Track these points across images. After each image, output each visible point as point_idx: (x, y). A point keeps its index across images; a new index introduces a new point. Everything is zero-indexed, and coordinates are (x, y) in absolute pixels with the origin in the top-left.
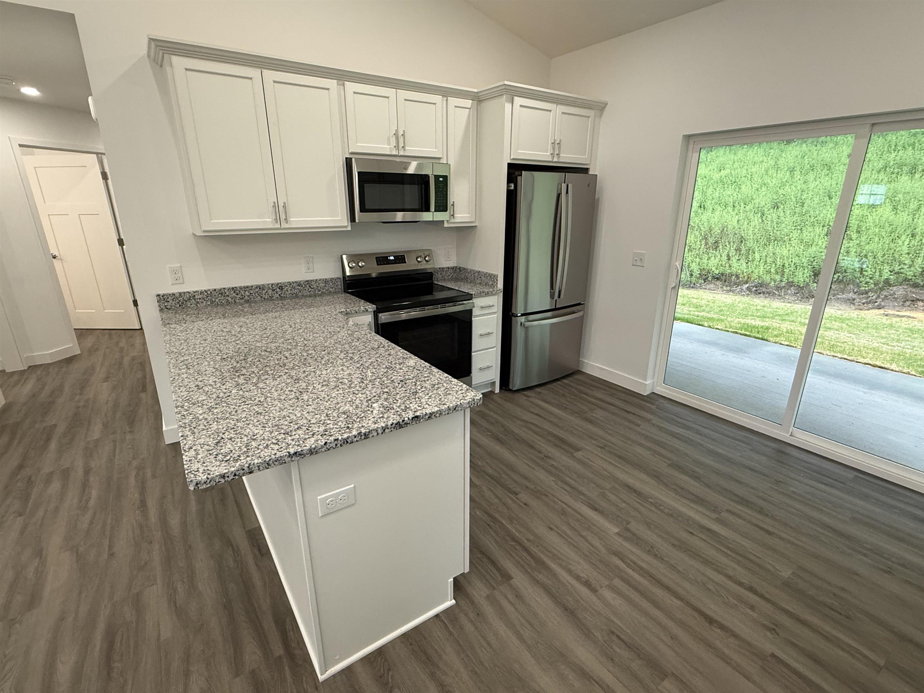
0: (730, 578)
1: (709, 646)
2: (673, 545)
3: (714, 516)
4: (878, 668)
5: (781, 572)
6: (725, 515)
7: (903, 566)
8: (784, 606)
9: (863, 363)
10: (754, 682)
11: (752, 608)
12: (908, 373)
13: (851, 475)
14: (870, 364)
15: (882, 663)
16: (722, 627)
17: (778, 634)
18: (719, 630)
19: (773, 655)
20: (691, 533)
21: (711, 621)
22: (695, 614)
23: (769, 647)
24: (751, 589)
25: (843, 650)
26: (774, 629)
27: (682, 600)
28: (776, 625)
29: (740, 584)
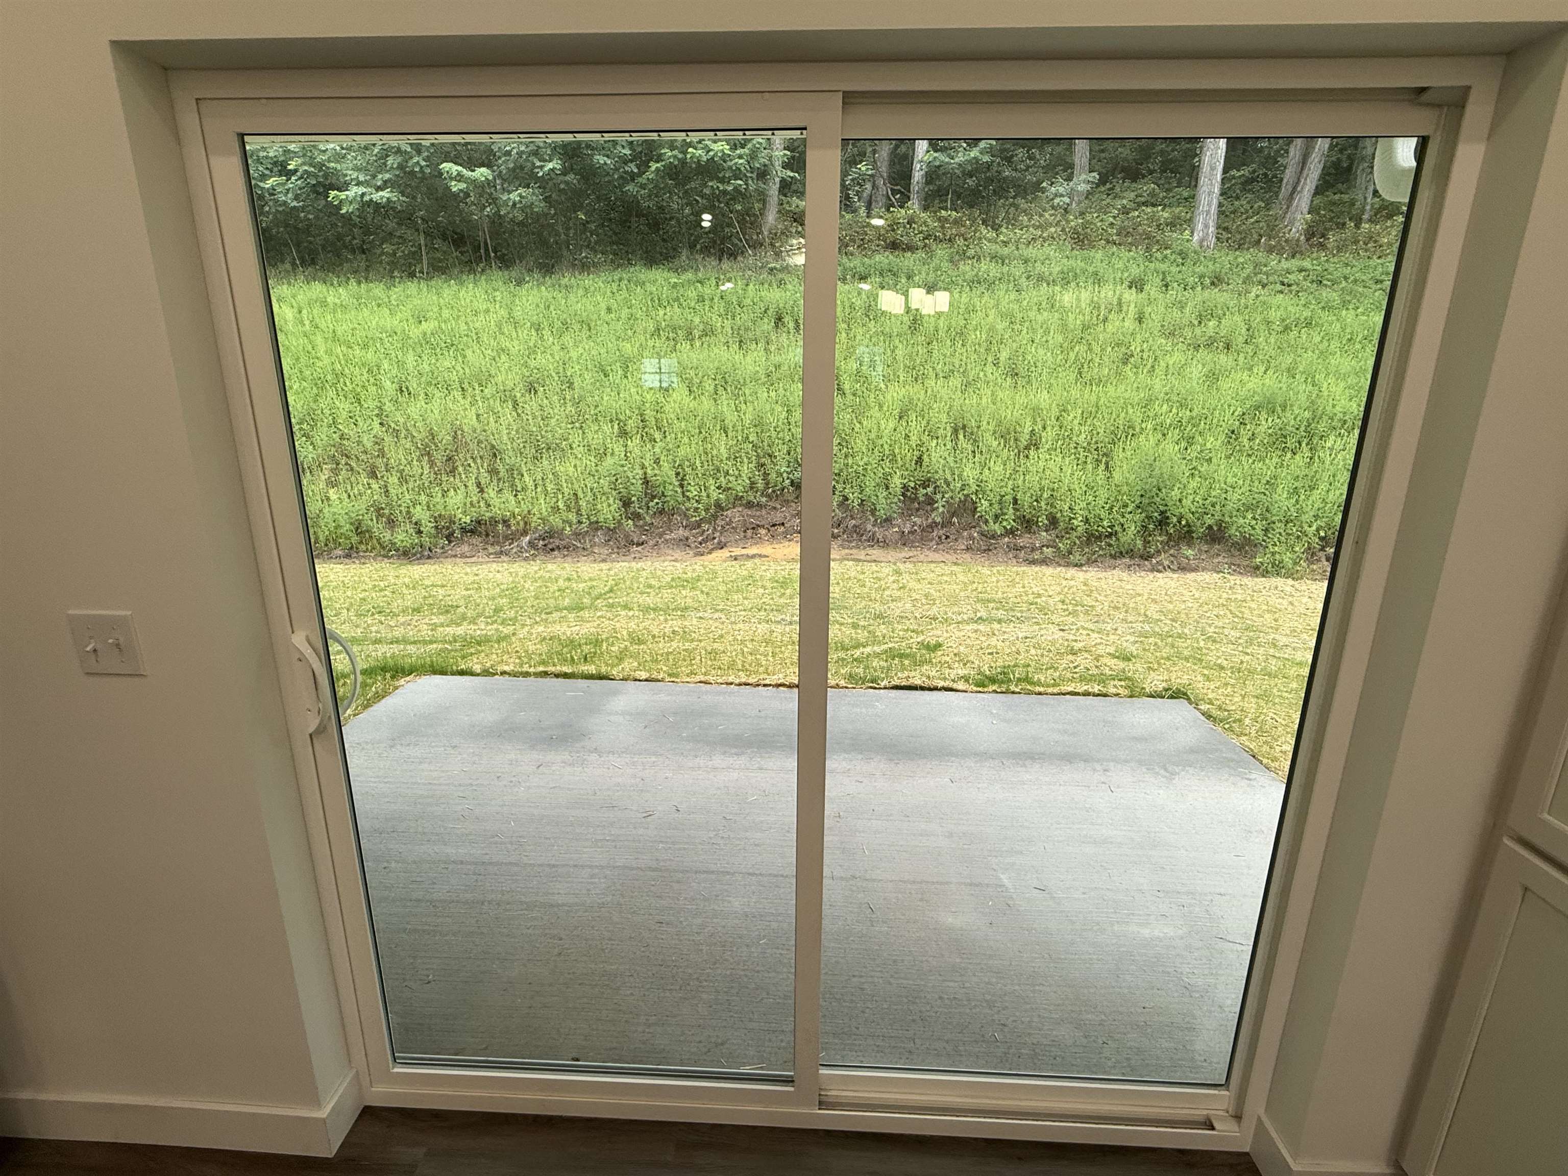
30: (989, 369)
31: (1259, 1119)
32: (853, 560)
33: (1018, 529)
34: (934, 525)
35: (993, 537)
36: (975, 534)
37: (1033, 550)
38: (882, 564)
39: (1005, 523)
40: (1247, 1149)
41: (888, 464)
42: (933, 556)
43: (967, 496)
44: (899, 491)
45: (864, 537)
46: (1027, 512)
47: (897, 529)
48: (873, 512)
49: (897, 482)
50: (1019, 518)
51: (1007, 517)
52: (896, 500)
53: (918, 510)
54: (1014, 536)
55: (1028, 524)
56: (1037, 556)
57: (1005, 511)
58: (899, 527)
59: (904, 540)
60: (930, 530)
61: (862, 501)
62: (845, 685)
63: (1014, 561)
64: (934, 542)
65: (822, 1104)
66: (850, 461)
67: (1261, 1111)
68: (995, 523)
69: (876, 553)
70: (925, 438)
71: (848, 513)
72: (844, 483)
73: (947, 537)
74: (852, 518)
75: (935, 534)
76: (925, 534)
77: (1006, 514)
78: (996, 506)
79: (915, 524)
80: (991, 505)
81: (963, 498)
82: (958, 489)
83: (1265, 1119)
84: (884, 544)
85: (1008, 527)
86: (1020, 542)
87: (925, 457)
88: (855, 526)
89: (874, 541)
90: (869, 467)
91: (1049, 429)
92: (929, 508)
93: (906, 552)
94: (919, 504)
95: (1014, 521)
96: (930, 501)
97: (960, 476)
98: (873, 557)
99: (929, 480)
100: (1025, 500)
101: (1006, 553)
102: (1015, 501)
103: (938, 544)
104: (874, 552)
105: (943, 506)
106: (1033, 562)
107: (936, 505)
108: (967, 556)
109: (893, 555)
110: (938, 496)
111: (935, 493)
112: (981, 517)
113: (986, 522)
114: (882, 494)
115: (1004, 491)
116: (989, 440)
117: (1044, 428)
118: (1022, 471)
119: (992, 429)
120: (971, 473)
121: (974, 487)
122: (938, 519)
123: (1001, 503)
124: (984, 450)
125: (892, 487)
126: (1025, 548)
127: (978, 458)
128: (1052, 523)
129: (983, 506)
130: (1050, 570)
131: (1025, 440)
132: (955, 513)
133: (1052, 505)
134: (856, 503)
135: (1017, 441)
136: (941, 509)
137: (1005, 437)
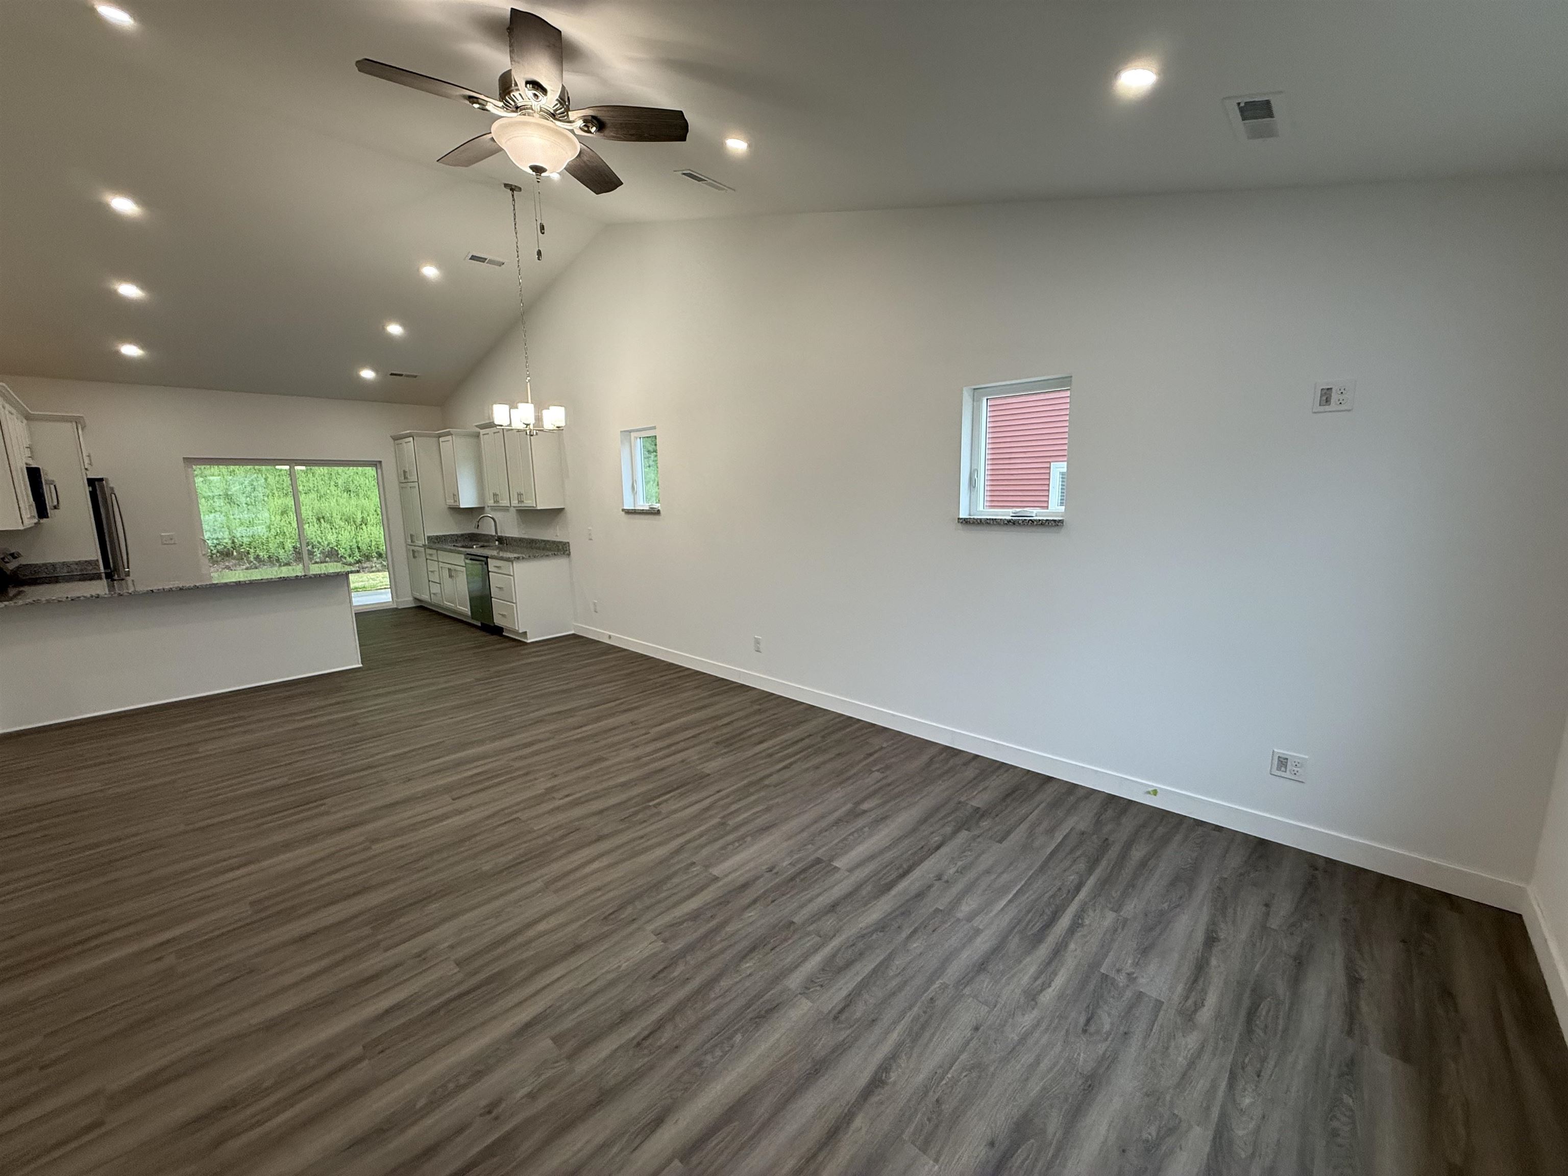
30: (333, 488)
37: (372, 567)
40: (396, 607)
41: (281, 537)
43: (332, 548)
49: (289, 545)
55: (368, 558)
56: (374, 569)
67: (396, 599)
78: (349, 551)
86: (365, 565)
91: (371, 515)
97: (326, 539)
99: (308, 543)
100: (364, 547)
102: (358, 548)
106: (373, 572)
110: (316, 550)
112: (342, 556)
113: (345, 558)
114: (281, 551)
115: (351, 544)
116: (338, 522)
117: (368, 515)
118: (359, 535)
119: (339, 517)
120: (332, 538)
121: (335, 544)
122: (318, 560)
123: (351, 549)
124: (337, 527)
125: (286, 548)
126: (367, 567)
127: (334, 531)
128: (380, 555)
129: (341, 552)
130: (380, 574)
131: (359, 521)
132: (327, 557)
133: (378, 548)
134: (266, 557)
135: (354, 522)
136: (319, 555)
137: (347, 521)
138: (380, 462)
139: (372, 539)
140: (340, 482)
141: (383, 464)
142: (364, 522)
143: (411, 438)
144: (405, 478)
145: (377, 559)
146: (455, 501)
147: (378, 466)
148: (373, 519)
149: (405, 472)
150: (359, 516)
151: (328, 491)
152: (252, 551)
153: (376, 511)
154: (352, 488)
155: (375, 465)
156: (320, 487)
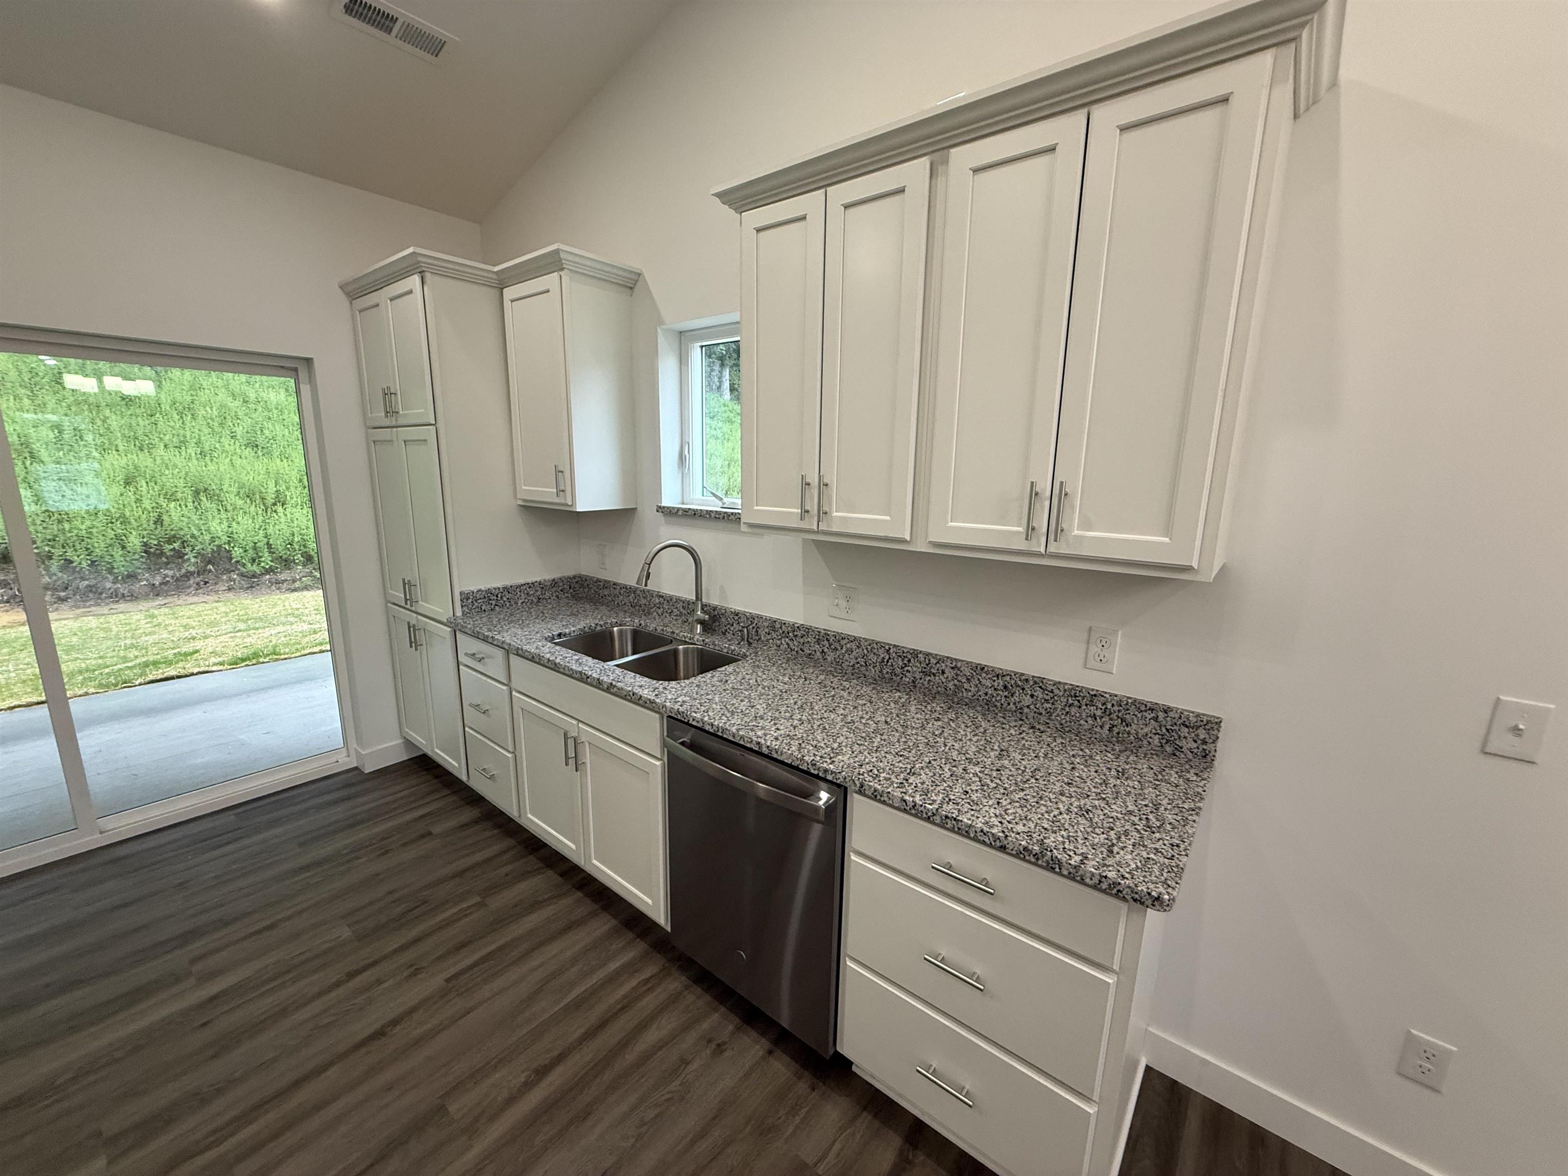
0: (320, 995)
1: (418, 1042)
2: (214, 1057)
3: (192, 981)
4: (480, 905)
5: (340, 937)
6: (198, 967)
7: (384, 839)
8: (390, 949)
9: (5, 710)
10: (476, 1007)
11: (379, 982)
12: (86, 694)
13: (231, 817)
14: (20, 706)
15: (478, 899)
16: (395, 1022)
17: (424, 968)
18: (398, 1027)
19: (448, 980)
20: (204, 1024)
21: (380, 1034)
22: (363, 1050)
23: (435, 981)
24: (351, 975)
25: (459, 920)
26: (416, 969)
27: (331, 1064)
28: (411, 966)
29: (338, 984)
30: (226, 441)
31: (356, 749)
32: (93, 615)
33: (277, 568)
34: (188, 575)
35: (254, 576)
36: (235, 576)
37: (294, 581)
38: (132, 613)
39: (263, 564)
40: (356, 765)
41: (119, 525)
42: (191, 599)
43: (219, 546)
44: (139, 548)
45: (104, 595)
46: (283, 553)
47: (145, 582)
48: (110, 570)
49: (134, 541)
50: (277, 559)
51: (263, 559)
52: (137, 556)
53: (167, 564)
54: (275, 573)
55: (287, 563)
56: (297, 584)
57: (260, 554)
58: (147, 580)
59: (155, 591)
60: (186, 579)
61: (93, 562)
62: (94, 691)
63: (278, 591)
64: (192, 588)
65: (101, 833)
66: (67, 526)
67: (355, 746)
68: (252, 565)
69: (122, 606)
70: (162, 502)
71: (77, 575)
72: (63, 547)
73: (206, 583)
74: (83, 579)
75: (191, 582)
76: (180, 583)
77: (261, 557)
78: (251, 551)
79: (166, 576)
80: (245, 551)
81: (215, 549)
82: (208, 542)
83: (357, 748)
84: (133, 597)
85: (267, 567)
86: (282, 577)
87: (165, 517)
88: (88, 586)
89: (117, 597)
90: (94, 530)
91: (292, 489)
92: (180, 560)
93: (160, 601)
94: (167, 558)
95: (272, 561)
96: (179, 555)
97: (208, 531)
98: (119, 610)
99: (174, 536)
100: (278, 544)
101: (269, 587)
102: (269, 545)
103: (197, 589)
104: (120, 606)
105: (195, 557)
106: (295, 590)
107: (186, 557)
108: (231, 595)
109: (143, 605)
110: (188, 550)
111: (184, 548)
112: (237, 562)
113: (244, 565)
114: (118, 553)
115: (256, 539)
116: (232, 498)
117: (288, 488)
118: (272, 521)
119: (234, 490)
120: (218, 527)
121: (225, 539)
122: (192, 569)
123: (255, 548)
124: (229, 508)
125: (129, 546)
126: (286, 580)
127: (223, 516)
128: (309, 559)
129: (237, 552)
130: (311, 593)
131: (270, 500)
132: (209, 562)
133: (305, 546)
134: (84, 564)
135: (263, 499)
136: (193, 560)
137: (250, 496)
138: (309, 361)
139: (296, 530)
140: (239, 431)
141: (317, 364)
142: (280, 500)
143: (416, 278)
144: (390, 412)
145: (304, 566)
146: (560, 491)
147: (303, 375)
148: (296, 494)
149: (388, 394)
150: (272, 488)
151: (218, 446)
152: (57, 552)
153: (301, 481)
154: (260, 440)
155: (294, 372)
156: (203, 438)
